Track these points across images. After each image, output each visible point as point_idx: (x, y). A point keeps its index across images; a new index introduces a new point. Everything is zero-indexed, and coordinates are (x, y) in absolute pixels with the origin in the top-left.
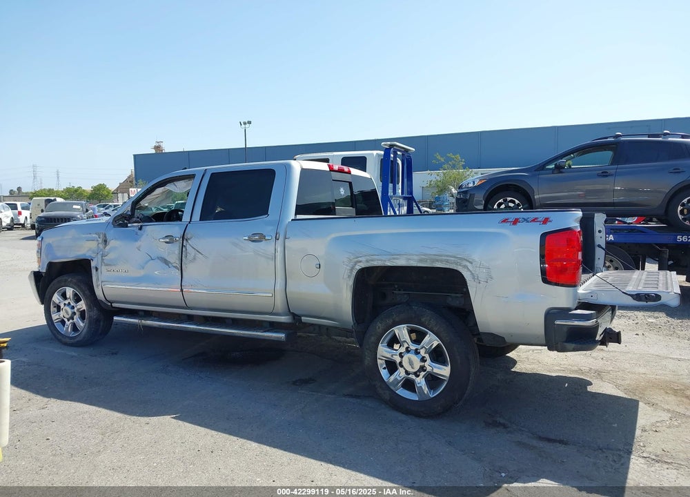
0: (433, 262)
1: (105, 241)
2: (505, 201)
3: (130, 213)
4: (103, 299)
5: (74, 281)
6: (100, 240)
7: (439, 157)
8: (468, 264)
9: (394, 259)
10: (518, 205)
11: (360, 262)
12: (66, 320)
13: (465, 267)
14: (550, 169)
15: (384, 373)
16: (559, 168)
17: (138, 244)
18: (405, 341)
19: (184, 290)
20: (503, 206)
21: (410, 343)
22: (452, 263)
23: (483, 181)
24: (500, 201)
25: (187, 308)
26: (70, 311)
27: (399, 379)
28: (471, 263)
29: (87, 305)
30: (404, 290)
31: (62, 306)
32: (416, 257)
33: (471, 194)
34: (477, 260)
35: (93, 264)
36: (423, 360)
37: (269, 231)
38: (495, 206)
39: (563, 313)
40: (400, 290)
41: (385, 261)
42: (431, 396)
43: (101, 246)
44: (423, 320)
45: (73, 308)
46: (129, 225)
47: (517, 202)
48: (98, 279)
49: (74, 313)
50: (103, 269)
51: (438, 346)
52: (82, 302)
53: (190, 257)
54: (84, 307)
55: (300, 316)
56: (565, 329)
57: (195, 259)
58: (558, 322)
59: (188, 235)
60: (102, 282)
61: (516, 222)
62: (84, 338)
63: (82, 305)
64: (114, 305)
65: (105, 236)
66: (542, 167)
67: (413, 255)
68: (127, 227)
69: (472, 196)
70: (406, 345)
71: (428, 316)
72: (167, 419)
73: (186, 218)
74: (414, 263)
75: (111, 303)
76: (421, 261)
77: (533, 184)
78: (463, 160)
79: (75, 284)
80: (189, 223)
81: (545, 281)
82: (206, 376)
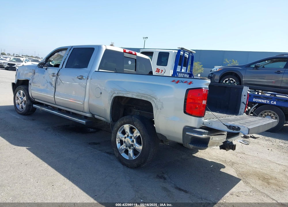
0: (142, 97)
1: (34, 73)
2: (229, 79)
3: (44, 63)
4: (31, 97)
5: (24, 88)
6: (33, 72)
7: (227, 61)
8: (154, 100)
9: (127, 93)
10: (235, 82)
11: (115, 93)
12: (20, 104)
13: (153, 101)
14: (253, 67)
15: (118, 145)
16: (257, 67)
17: (44, 75)
18: (127, 132)
19: (55, 97)
20: (227, 82)
21: (129, 133)
22: (148, 99)
23: (220, 69)
24: (226, 79)
25: (56, 104)
26: (21, 100)
27: (123, 148)
28: (156, 99)
29: (26, 99)
30: (138, 110)
31: (19, 97)
32: (136, 94)
33: (214, 75)
34: (158, 98)
35: (30, 82)
36: (133, 141)
37: (85, 75)
38: (224, 82)
39: (191, 129)
40: (136, 109)
41: (124, 94)
42: (134, 158)
43: (33, 75)
44: (135, 123)
45: (22, 99)
46: (43, 67)
47: (234, 81)
48: (30, 88)
49: (22, 101)
50: (32, 84)
51: (139, 136)
52: (25, 97)
53: (58, 83)
54: (25, 100)
55: (94, 115)
56: (190, 137)
57: (60, 84)
58: (187, 133)
59: (59, 74)
60: (31, 90)
61: (178, 82)
62: (24, 112)
63: (25, 98)
64: (35, 100)
65: (35, 71)
66: (249, 66)
67: (135, 93)
68: (43, 68)
69: (215, 75)
70: (127, 134)
71: (137, 122)
72: (24, 149)
73: (60, 66)
74: (134, 97)
75: (34, 99)
76: (137, 96)
77: (243, 73)
78: (238, 63)
79: (23, 89)
80: (61, 68)
81: (185, 112)
82: (58, 135)
